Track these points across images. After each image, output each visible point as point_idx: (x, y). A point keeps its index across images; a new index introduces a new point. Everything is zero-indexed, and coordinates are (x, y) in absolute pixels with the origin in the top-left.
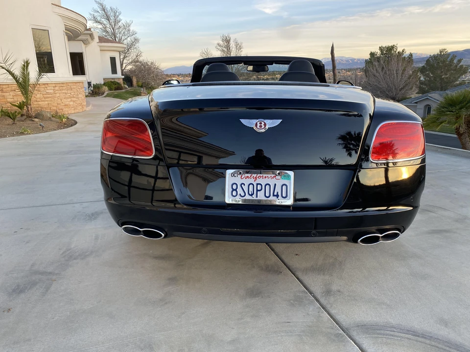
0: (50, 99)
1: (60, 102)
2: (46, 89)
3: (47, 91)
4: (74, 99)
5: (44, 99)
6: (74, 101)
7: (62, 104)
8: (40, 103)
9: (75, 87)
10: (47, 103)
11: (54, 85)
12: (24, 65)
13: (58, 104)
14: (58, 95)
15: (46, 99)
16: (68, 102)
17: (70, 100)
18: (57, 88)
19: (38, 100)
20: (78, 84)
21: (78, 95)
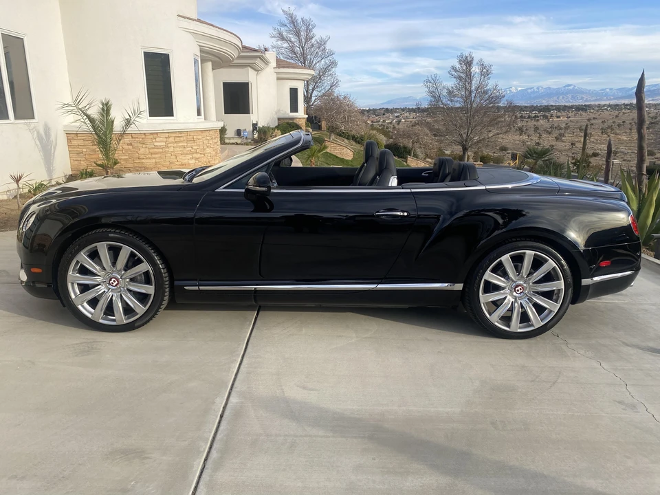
0: (159, 155)
1: (175, 160)
2: (154, 140)
3: (156, 144)
4: (198, 156)
5: (150, 156)
6: (196, 159)
7: (177, 163)
8: (144, 161)
9: (200, 137)
10: (154, 161)
11: (167, 135)
12: (103, 109)
13: (171, 163)
14: (171, 149)
15: (154, 156)
16: (186, 161)
17: (190, 156)
18: (171, 139)
19: (142, 156)
20: (207, 133)
21: (204, 149)
